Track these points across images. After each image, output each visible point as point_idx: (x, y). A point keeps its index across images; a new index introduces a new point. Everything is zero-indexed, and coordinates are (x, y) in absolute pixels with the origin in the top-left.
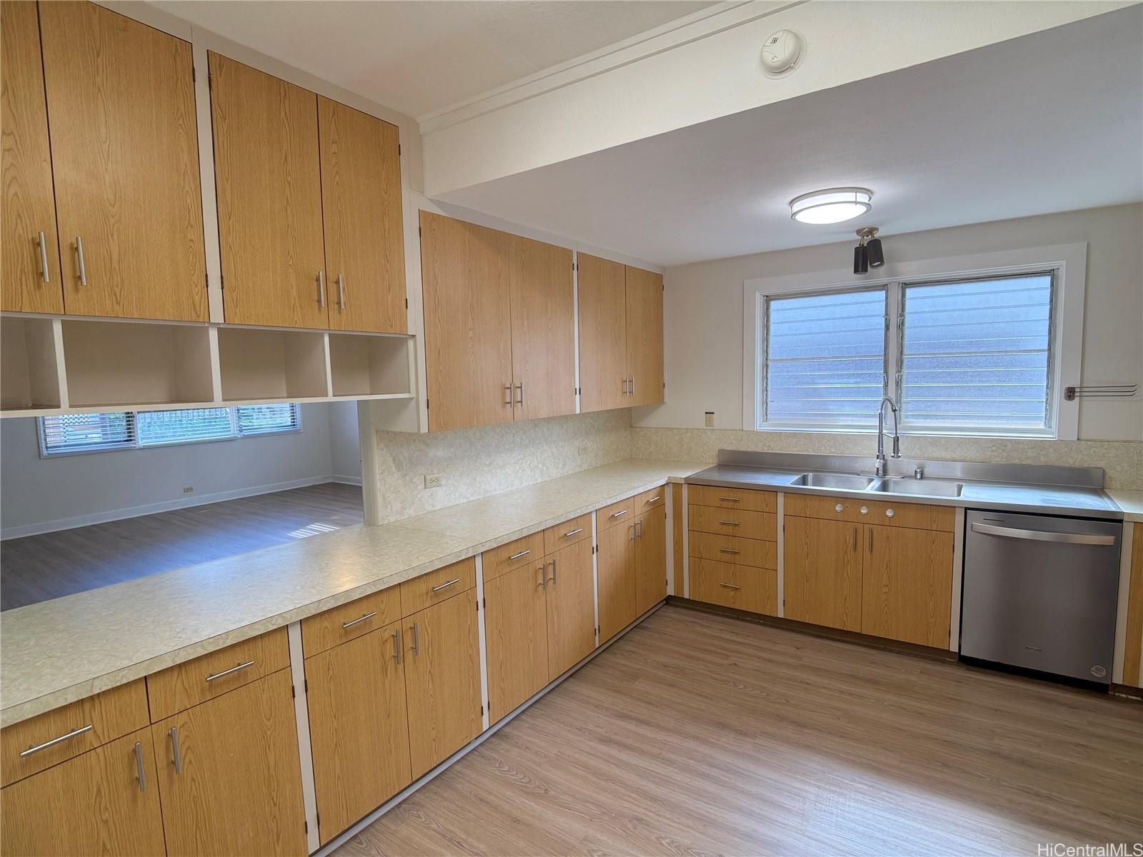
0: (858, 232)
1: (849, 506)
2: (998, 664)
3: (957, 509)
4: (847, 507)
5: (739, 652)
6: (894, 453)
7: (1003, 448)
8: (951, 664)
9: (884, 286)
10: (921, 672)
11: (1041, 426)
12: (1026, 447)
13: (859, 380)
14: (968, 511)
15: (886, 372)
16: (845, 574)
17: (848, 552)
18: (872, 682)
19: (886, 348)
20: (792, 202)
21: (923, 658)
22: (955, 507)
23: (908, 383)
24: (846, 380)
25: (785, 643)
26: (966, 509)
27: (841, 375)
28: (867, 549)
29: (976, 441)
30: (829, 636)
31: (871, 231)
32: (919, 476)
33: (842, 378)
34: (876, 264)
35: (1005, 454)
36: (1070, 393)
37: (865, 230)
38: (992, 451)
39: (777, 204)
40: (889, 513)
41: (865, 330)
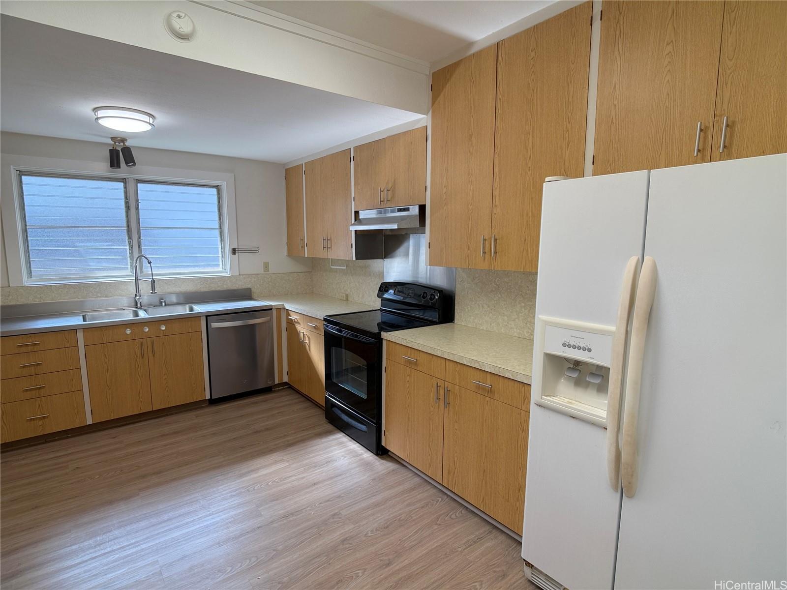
0: (112, 139)
1: (134, 328)
2: (231, 396)
3: (202, 317)
4: (134, 330)
5: (71, 460)
6: (152, 291)
7: (206, 282)
8: (207, 406)
9: (123, 179)
10: (197, 417)
11: (220, 269)
12: (217, 280)
13: (110, 244)
14: (208, 317)
15: (130, 237)
16: (137, 376)
17: (138, 360)
18: (176, 433)
19: (128, 222)
20: (96, 109)
21: (191, 410)
22: (200, 316)
23: (145, 245)
24: (101, 244)
25: (102, 440)
26: (207, 317)
27: (96, 240)
28: (151, 355)
29: (192, 280)
30: (128, 422)
31: (123, 140)
32: (163, 304)
33: (97, 242)
34: (131, 164)
35: (207, 286)
36: (234, 251)
37: (119, 139)
38: (201, 285)
39: (84, 108)
40: (163, 328)
41: (113, 208)
